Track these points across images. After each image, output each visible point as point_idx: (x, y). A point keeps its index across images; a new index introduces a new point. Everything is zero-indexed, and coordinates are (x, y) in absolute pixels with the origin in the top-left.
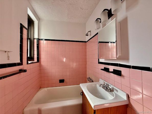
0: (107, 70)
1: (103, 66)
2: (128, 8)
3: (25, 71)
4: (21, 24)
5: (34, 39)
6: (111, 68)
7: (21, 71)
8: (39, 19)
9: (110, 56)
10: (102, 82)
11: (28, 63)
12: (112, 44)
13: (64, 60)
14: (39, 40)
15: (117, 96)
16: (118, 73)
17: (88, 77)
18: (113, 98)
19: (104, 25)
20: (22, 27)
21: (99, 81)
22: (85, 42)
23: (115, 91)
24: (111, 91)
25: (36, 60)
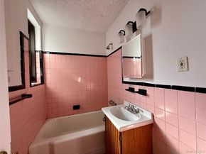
0: (132, 90)
1: (128, 86)
2: (153, 25)
3: (30, 96)
4: (21, 33)
5: (35, 52)
6: (137, 88)
7: (24, 96)
8: (41, 24)
9: (135, 74)
10: (126, 104)
11: (31, 86)
12: (137, 59)
13: (79, 80)
14: (42, 53)
15: (142, 117)
16: (143, 93)
17: (109, 99)
18: (138, 118)
19: (128, 40)
20: (22, 36)
21: (123, 103)
22: (106, 57)
23: (141, 112)
24: (137, 112)
25: (39, 81)
